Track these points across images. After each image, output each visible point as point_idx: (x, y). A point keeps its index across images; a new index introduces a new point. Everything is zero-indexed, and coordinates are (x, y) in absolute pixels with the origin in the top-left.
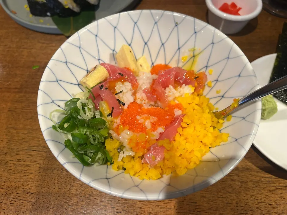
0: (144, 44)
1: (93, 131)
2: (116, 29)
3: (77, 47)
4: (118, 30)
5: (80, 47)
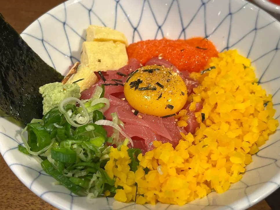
0: (132, 30)
1: (83, 142)
2: (91, 13)
3: (39, 39)
4: (94, 13)
5: (42, 40)
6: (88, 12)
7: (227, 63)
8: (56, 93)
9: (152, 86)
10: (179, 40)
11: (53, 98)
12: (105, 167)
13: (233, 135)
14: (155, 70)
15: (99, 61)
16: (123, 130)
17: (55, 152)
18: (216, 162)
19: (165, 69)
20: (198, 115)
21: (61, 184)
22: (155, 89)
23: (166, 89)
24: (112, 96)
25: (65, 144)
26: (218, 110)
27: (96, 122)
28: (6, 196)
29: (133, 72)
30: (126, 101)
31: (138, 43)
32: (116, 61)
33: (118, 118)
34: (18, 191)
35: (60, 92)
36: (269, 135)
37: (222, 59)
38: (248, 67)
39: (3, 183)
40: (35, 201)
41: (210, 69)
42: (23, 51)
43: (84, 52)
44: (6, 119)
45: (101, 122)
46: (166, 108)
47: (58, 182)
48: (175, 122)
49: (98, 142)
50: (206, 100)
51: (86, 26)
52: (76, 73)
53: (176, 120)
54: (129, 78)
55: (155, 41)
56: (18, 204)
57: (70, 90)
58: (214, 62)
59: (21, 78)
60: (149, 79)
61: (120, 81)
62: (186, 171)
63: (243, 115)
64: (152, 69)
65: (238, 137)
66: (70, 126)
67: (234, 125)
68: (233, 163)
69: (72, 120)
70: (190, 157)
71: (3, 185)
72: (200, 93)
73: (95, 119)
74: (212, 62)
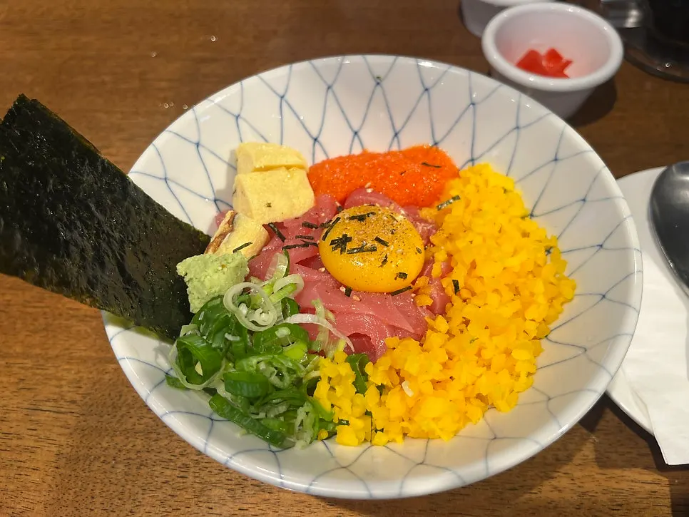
0: (311, 142)
1: (273, 357)
2: (240, 120)
3: (160, 179)
4: (245, 121)
5: (165, 179)
6: (233, 120)
7: (477, 186)
8: (211, 274)
9: (369, 245)
10: (389, 153)
11: (207, 283)
12: (314, 394)
13: (508, 311)
14: (368, 214)
15: (269, 206)
16: (334, 326)
17: (232, 382)
18: (490, 360)
19: (383, 211)
20: (447, 283)
21: (248, 433)
22: (374, 249)
23: (392, 248)
24: (304, 268)
25: (245, 365)
26: (478, 272)
27: (289, 318)
28: (133, 448)
29: (331, 221)
30: (327, 272)
31: (324, 163)
32: (294, 200)
33: (325, 307)
34: (154, 436)
35: (217, 271)
36: (562, 304)
37: (467, 181)
38: (511, 191)
39: (124, 426)
40: (185, 451)
41: (451, 201)
42: (139, 206)
43: (239, 192)
44: (133, 331)
46: (396, 279)
47: (244, 431)
48: (412, 300)
49: (297, 352)
50: (456, 257)
51: (235, 145)
52: (232, 230)
53: (413, 295)
54: (327, 233)
55: (350, 157)
56: (157, 458)
57: (233, 265)
58: (455, 188)
59: (145, 254)
60: (361, 233)
61: (309, 238)
62: (446, 381)
63: (518, 275)
64: (362, 214)
65: (517, 314)
66: (246, 331)
67: (507, 295)
68: (517, 360)
69: (249, 319)
70: (450, 359)
71: (126, 429)
72: (444, 243)
73: (285, 314)
74: (452, 188)
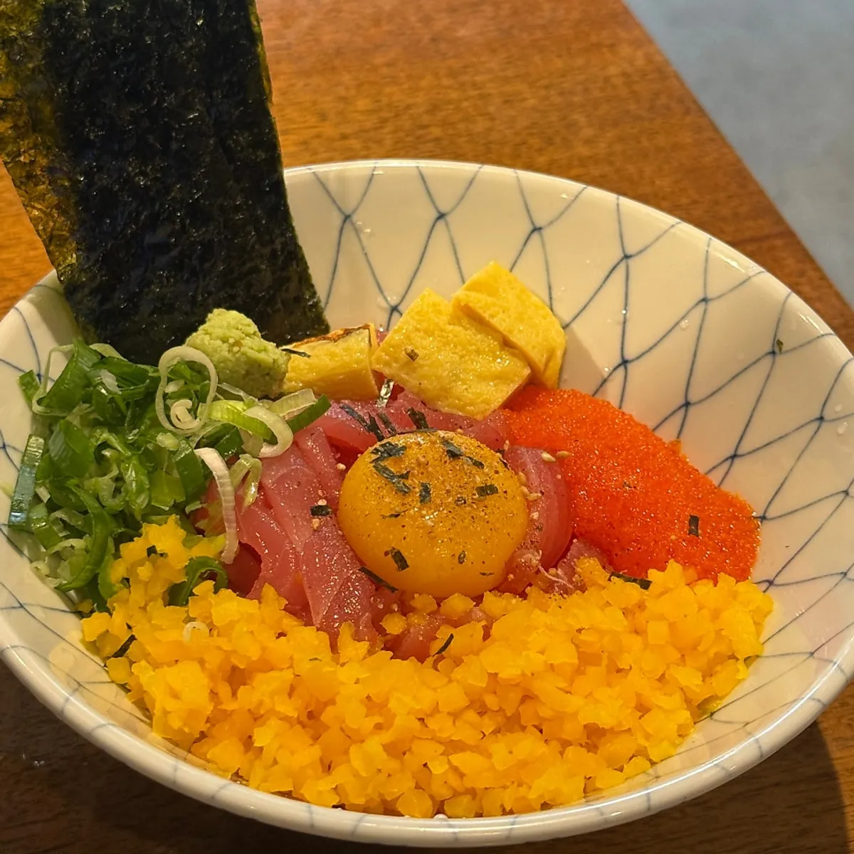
12: (121, 546)
22: (405, 492)
30: (342, 474)
35: (226, 341)
45: (210, 457)
46: (386, 553)
53: (395, 607)
57: (252, 353)
